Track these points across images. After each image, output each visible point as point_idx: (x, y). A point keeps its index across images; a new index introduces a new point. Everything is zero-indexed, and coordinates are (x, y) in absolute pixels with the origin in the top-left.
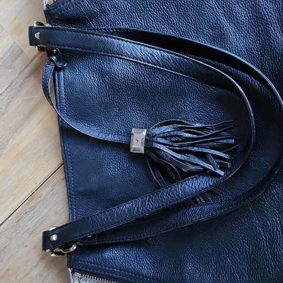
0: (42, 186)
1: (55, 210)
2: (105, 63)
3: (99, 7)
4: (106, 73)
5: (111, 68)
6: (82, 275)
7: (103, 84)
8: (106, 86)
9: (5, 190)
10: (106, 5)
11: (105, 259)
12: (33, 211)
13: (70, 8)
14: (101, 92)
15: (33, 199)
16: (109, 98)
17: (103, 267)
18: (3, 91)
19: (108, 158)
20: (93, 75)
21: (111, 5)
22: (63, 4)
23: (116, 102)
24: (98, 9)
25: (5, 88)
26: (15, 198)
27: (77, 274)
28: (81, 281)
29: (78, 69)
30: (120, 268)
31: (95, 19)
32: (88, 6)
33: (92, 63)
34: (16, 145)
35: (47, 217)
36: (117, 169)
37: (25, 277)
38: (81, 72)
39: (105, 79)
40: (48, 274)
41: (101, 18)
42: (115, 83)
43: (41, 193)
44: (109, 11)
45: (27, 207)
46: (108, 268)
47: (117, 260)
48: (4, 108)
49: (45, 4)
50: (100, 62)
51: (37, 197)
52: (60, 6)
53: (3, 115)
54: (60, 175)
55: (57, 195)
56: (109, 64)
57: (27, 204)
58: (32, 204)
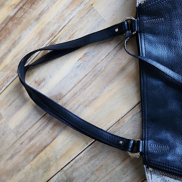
0: (125, 116)
1: (134, 131)
2: (173, 40)
3: (172, 5)
4: (173, 46)
5: (177, 43)
6: (153, 170)
7: (171, 53)
8: (173, 54)
9: (101, 118)
10: (177, 4)
11: (168, 161)
12: (119, 131)
13: (154, 6)
14: (170, 58)
15: (119, 123)
16: (174, 62)
17: (167, 166)
18: (103, 58)
19: (171, 99)
20: (164, 47)
21: (180, 4)
22: (150, 3)
23: (179, 64)
24: (172, 6)
25: (105, 57)
26: (108, 122)
27: (150, 169)
28: (152, 173)
29: (154, 43)
30: (178, 167)
31: (168, 12)
32: (166, 4)
33: (164, 40)
34: (110, 90)
35: (128, 135)
36: (177, 106)
37: (112, 171)
38: (156, 45)
39: (172, 50)
40: (127, 170)
41: (173, 12)
42: (179, 52)
43: (125, 120)
44: (178, 7)
45: (115, 128)
46: (170, 167)
47: (176, 162)
48: (103, 68)
49: (138, 3)
50: (169, 39)
51: (122, 122)
52: (148, 4)
53: (103, 72)
54: (138, 109)
55: (135, 122)
56: (175, 40)
57: (115, 126)
58: (119, 126)
